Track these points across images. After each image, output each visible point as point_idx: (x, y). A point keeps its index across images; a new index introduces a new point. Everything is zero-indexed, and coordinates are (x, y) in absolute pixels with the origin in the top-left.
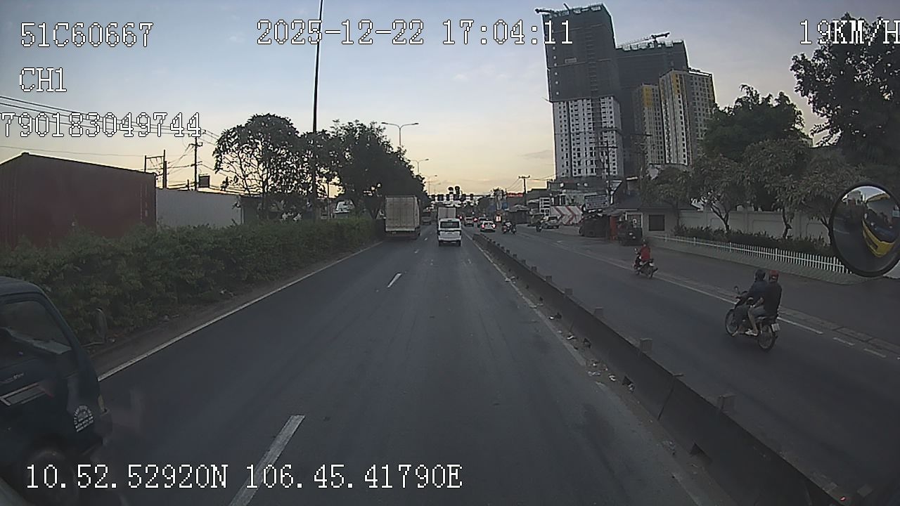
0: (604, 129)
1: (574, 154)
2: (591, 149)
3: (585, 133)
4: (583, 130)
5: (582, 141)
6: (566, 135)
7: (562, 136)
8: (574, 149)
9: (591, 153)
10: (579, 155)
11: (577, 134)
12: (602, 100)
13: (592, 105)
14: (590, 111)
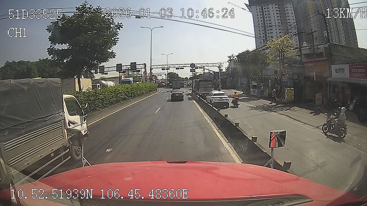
0: (288, 23)
3: (276, 26)
4: (274, 24)
6: (262, 27)
7: (259, 28)
11: (270, 27)
12: (285, 6)
13: (279, 9)
14: (278, 12)
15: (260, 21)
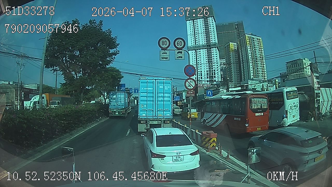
0: (213, 62)
1: (199, 74)
2: (207, 71)
3: (204, 64)
4: (203, 63)
5: (203, 68)
8: (199, 72)
9: (207, 73)
10: (201, 74)
11: (200, 65)
12: (212, 49)
13: (207, 52)
14: (207, 54)
15: (194, 61)
